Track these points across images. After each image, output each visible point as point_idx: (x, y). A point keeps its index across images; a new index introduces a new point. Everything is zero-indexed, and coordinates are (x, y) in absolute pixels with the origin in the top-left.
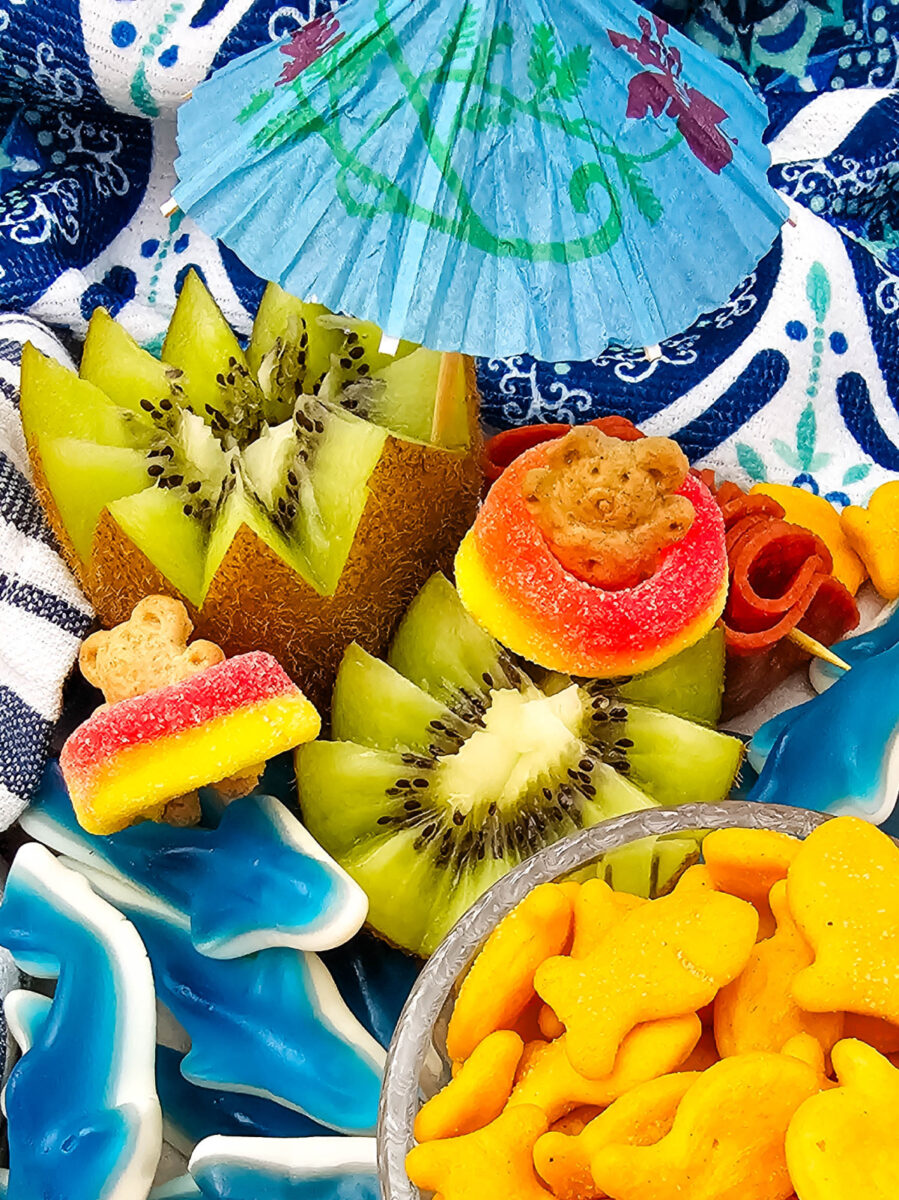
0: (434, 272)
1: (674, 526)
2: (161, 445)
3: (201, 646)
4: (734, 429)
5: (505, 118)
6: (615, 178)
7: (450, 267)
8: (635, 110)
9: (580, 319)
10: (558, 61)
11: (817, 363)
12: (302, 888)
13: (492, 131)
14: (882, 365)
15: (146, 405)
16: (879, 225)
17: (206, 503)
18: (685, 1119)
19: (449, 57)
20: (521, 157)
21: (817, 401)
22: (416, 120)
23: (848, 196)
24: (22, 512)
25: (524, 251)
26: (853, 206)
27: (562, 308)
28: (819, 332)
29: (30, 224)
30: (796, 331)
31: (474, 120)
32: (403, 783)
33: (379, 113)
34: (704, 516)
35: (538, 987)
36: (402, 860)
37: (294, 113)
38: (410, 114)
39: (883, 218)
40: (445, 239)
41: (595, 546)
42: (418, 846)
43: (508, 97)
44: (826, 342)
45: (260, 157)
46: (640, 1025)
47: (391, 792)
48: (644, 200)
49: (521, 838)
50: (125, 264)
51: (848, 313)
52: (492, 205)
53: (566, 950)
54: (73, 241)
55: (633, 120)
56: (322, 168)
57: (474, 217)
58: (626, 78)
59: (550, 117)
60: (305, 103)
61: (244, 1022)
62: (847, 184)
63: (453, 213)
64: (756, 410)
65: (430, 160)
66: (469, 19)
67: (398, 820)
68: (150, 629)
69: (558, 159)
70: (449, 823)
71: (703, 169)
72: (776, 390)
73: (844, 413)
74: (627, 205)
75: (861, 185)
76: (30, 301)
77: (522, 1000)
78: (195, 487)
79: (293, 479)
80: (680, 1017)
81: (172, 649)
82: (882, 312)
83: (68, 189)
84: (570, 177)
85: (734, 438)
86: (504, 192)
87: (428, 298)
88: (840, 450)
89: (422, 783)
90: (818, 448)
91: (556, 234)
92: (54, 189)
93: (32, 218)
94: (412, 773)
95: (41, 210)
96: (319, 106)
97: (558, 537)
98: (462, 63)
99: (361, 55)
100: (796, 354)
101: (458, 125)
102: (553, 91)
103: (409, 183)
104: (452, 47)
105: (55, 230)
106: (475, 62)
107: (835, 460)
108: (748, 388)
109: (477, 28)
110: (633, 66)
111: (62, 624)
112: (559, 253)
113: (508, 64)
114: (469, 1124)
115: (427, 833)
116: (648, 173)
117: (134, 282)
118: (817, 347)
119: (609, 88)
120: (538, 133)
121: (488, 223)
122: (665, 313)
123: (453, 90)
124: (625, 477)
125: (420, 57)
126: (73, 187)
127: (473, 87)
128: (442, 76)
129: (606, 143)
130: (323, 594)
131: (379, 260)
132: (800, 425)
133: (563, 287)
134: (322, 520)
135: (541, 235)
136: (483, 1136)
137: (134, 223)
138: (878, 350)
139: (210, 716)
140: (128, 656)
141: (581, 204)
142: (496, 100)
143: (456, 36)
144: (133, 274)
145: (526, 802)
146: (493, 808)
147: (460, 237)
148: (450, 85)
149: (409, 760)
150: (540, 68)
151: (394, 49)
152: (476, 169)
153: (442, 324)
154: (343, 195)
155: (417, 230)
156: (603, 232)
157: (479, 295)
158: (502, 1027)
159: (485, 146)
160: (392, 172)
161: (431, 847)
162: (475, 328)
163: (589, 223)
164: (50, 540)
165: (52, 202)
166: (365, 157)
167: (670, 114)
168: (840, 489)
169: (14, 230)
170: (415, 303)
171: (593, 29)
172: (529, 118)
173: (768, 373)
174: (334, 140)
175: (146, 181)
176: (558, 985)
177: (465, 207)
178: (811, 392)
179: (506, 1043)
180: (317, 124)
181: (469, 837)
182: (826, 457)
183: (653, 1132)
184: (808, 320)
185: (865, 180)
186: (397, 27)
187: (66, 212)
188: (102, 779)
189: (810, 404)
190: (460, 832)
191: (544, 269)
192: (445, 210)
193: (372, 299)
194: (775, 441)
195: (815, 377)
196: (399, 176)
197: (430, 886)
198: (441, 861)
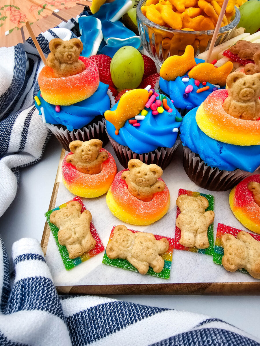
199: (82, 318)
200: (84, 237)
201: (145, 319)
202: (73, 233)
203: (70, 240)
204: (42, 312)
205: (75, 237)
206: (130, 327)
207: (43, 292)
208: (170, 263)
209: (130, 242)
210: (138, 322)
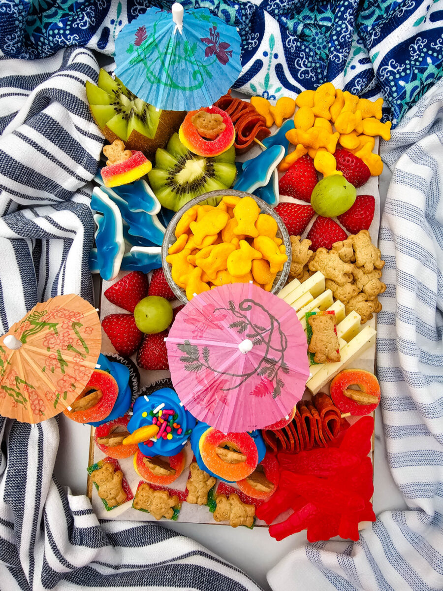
0: (166, 95)
1: (221, 129)
2: (116, 102)
3: (127, 152)
4: (250, 80)
5: (179, 62)
6: (202, 72)
7: (169, 93)
8: (207, 55)
9: (195, 102)
10: (190, 49)
11: (270, 62)
12: (148, 205)
13: (176, 64)
14: (287, 60)
15: (113, 91)
16: (293, 14)
17: (127, 115)
18: (212, 254)
19: (167, 49)
20: (183, 70)
21: (270, 72)
22: (161, 63)
23: (284, 9)
24: (88, 117)
25: (184, 89)
26: (286, 11)
27: (192, 100)
28: (271, 54)
29: (83, 23)
30: (265, 54)
31: (173, 63)
32: (169, 178)
33: (154, 60)
34: (228, 126)
35: (190, 227)
36: (169, 194)
37: (137, 58)
38: (159, 61)
39: (294, 12)
40: (168, 88)
41: (206, 133)
42: (172, 191)
43: (180, 57)
44: (273, 56)
45: (131, 67)
46: (206, 236)
47: (167, 179)
48: (209, 75)
49: (193, 188)
50: (107, 26)
51: (279, 49)
52: (177, 80)
53: (195, 220)
54: (94, 25)
55: (206, 58)
56: (143, 70)
57: (174, 83)
58: (204, 48)
59: (188, 61)
60: (139, 56)
61: (139, 226)
62: (284, 6)
63: (169, 82)
64: (255, 75)
65: (164, 72)
66: (171, 41)
67: (169, 184)
68: (116, 148)
69: (190, 69)
70: (178, 186)
71: (222, 65)
72: (260, 69)
73: (277, 74)
74: (205, 76)
75: (287, 6)
76: (86, 44)
77: (187, 229)
78: (124, 112)
79: (145, 111)
80: (213, 235)
81: (121, 152)
82: (287, 47)
83: (92, 10)
84: (192, 73)
85: (250, 82)
86: (179, 77)
87: (165, 101)
88: (275, 82)
89: (173, 178)
90: (270, 83)
91: (190, 85)
92: (88, 10)
93: (84, 21)
94: (171, 176)
95: (86, 18)
96: (142, 57)
97: (199, 130)
98: (170, 51)
99: (150, 46)
100: (265, 60)
101: (169, 64)
102: (189, 56)
103: (160, 76)
104: (168, 47)
105: (90, 23)
106: (172, 51)
107: (274, 86)
108: (253, 69)
109: (173, 43)
110: (206, 45)
111: (99, 141)
112: (191, 89)
113: (179, 49)
114: (177, 251)
115: (174, 188)
116: (209, 68)
117: (109, 31)
118: (271, 58)
119: (201, 51)
120: (186, 64)
121: (177, 83)
122: (213, 98)
123: (168, 57)
124: (210, 122)
125: (161, 48)
126: (93, 9)
127: (172, 56)
128: (166, 53)
129: (201, 64)
130: (152, 138)
131: (155, 93)
132: (266, 78)
133: (191, 96)
134: (151, 122)
135: (187, 86)
136: (179, 254)
137: (108, 15)
138: (286, 57)
139: (129, 170)
140: (113, 153)
141: (195, 78)
142: (177, 58)
143: (168, 45)
144: (109, 29)
145: (194, 181)
146: (187, 182)
147: (171, 87)
148: (168, 55)
149: (170, 174)
150: (186, 51)
151: (156, 46)
152: (173, 73)
153: (168, 105)
154: (147, 77)
155: (162, 87)
156: (199, 84)
157: (175, 98)
158: (184, 233)
159: (175, 68)
160: (157, 74)
161: (175, 191)
162: (174, 105)
163: (197, 82)
164: (94, 122)
165: (88, 15)
166: (151, 69)
167: (215, 54)
168: (274, 94)
169: (80, 24)
170: (162, 102)
171: (197, 39)
172: (184, 61)
173: (259, 65)
174: (145, 64)
175: (110, 3)
176: (194, 227)
177: (171, 81)
178: (269, 69)
179: (184, 237)
180: (142, 60)
181: (183, 188)
182: (272, 85)
183: (207, 256)
184: (269, 51)
185: (288, 5)
186: (157, 41)
187: (92, 17)
188: (109, 181)
189: (268, 73)
190: (181, 188)
191: (188, 92)
192: (168, 82)
193: (154, 101)
194: (259, 83)
195: (269, 66)
196: (158, 75)
197: (175, 198)
198: (177, 193)
199: (121, 536)
200: (117, 496)
201: (159, 543)
202: (109, 494)
203: (108, 499)
204: (94, 549)
205: (110, 497)
206: (149, 546)
207: (93, 537)
208: (179, 511)
209: (149, 502)
210: (154, 544)
